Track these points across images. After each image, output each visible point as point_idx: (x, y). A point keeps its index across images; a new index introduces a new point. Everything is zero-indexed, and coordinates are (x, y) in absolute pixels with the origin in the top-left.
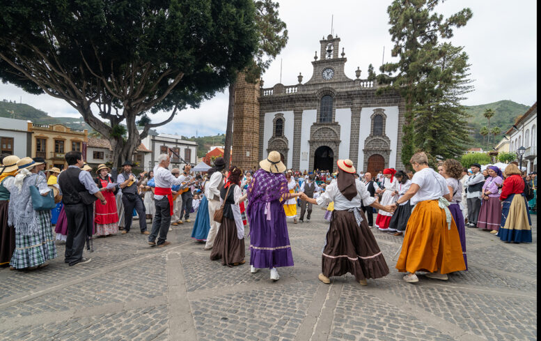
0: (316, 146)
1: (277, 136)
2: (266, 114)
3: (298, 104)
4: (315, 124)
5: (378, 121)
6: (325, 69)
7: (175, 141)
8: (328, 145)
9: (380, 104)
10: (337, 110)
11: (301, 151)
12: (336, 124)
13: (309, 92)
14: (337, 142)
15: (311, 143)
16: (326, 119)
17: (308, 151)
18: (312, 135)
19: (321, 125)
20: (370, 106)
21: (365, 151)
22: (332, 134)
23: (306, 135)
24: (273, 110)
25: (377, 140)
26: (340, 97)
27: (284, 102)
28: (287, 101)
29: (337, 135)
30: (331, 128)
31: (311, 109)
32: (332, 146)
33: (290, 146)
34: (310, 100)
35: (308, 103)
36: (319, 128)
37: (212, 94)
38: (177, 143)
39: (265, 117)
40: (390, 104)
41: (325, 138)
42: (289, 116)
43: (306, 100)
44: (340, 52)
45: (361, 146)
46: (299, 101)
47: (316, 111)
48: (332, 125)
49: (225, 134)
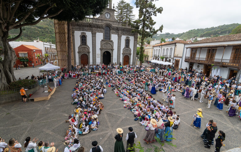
0: (104, 51)
1: (83, 45)
2: (75, 32)
3: (94, 29)
4: (102, 40)
5: (128, 41)
6: (106, 13)
8: (109, 51)
9: (128, 35)
10: (112, 35)
11: (97, 53)
12: (112, 41)
13: (99, 24)
14: (112, 50)
15: (101, 49)
16: (107, 38)
17: (100, 53)
18: (101, 46)
19: (105, 41)
20: (125, 35)
21: (123, 54)
22: (110, 46)
23: (98, 46)
24: (80, 30)
25: (127, 50)
26: (113, 29)
27: (86, 26)
28: (88, 26)
29: (112, 47)
30: (110, 43)
31: (100, 32)
32: (110, 51)
33: (91, 50)
34: (100, 28)
35: (99, 29)
36: (104, 42)
39: (75, 33)
40: (131, 35)
41: (107, 48)
42: (89, 35)
43: (98, 28)
44: (112, 6)
45: (122, 52)
46: (94, 27)
47: (102, 34)
48: (110, 41)
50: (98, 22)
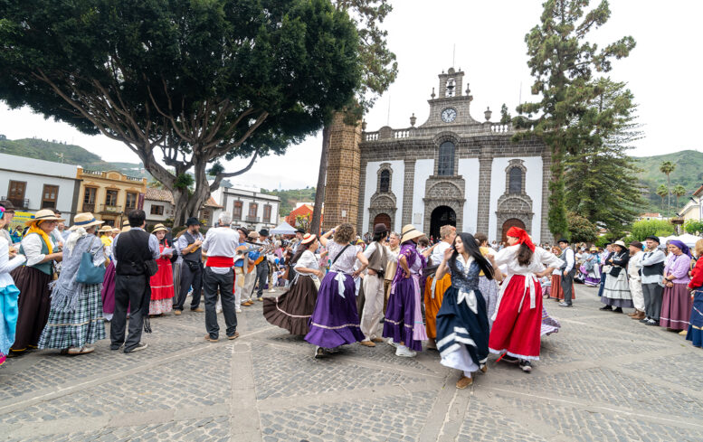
0: (433, 206)
1: (381, 191)
2: (369, 164)
3: (409, 152)
4: (431, 178)
5: (516, 175)
6: (445, 110)
7: (252, 195)
8: (449, 205)
9: (516, 154)
10: (460, 160)
11: (413, 212)
12: (460, 178)
13: (425, 138)
14: (461, 202)
15: (427, 201)
16: (445, 171)
17: (423, 212)
18: (428, 191)
19: (440, 178)
20: (504, 156)
21: (499, 214)
22: (454, 190)
23: (420, 192)
24: (378, 158)
25: (515, 200)
26: (464, 143)
27: (392, 149)
28: (396, 149)
29: (461, 193)
30: (453, 182)
31: (426, 158)
32: (454, 206)
33: (399, 205)
34: (425, 147)
35: (423, 151)
36: (437, 182)
37: (302, 138)
38: (254, 198)
39: (367, 168)
40: (530, 153)
41: (444, 196)
42: (397, 167)
43: (420, 148)
44: (464, 88)
45: (494, 207)
46: (410, 148)
47: (433, 161)
48: (454, 179)
49: (316, 187)
50: (423, 135)
